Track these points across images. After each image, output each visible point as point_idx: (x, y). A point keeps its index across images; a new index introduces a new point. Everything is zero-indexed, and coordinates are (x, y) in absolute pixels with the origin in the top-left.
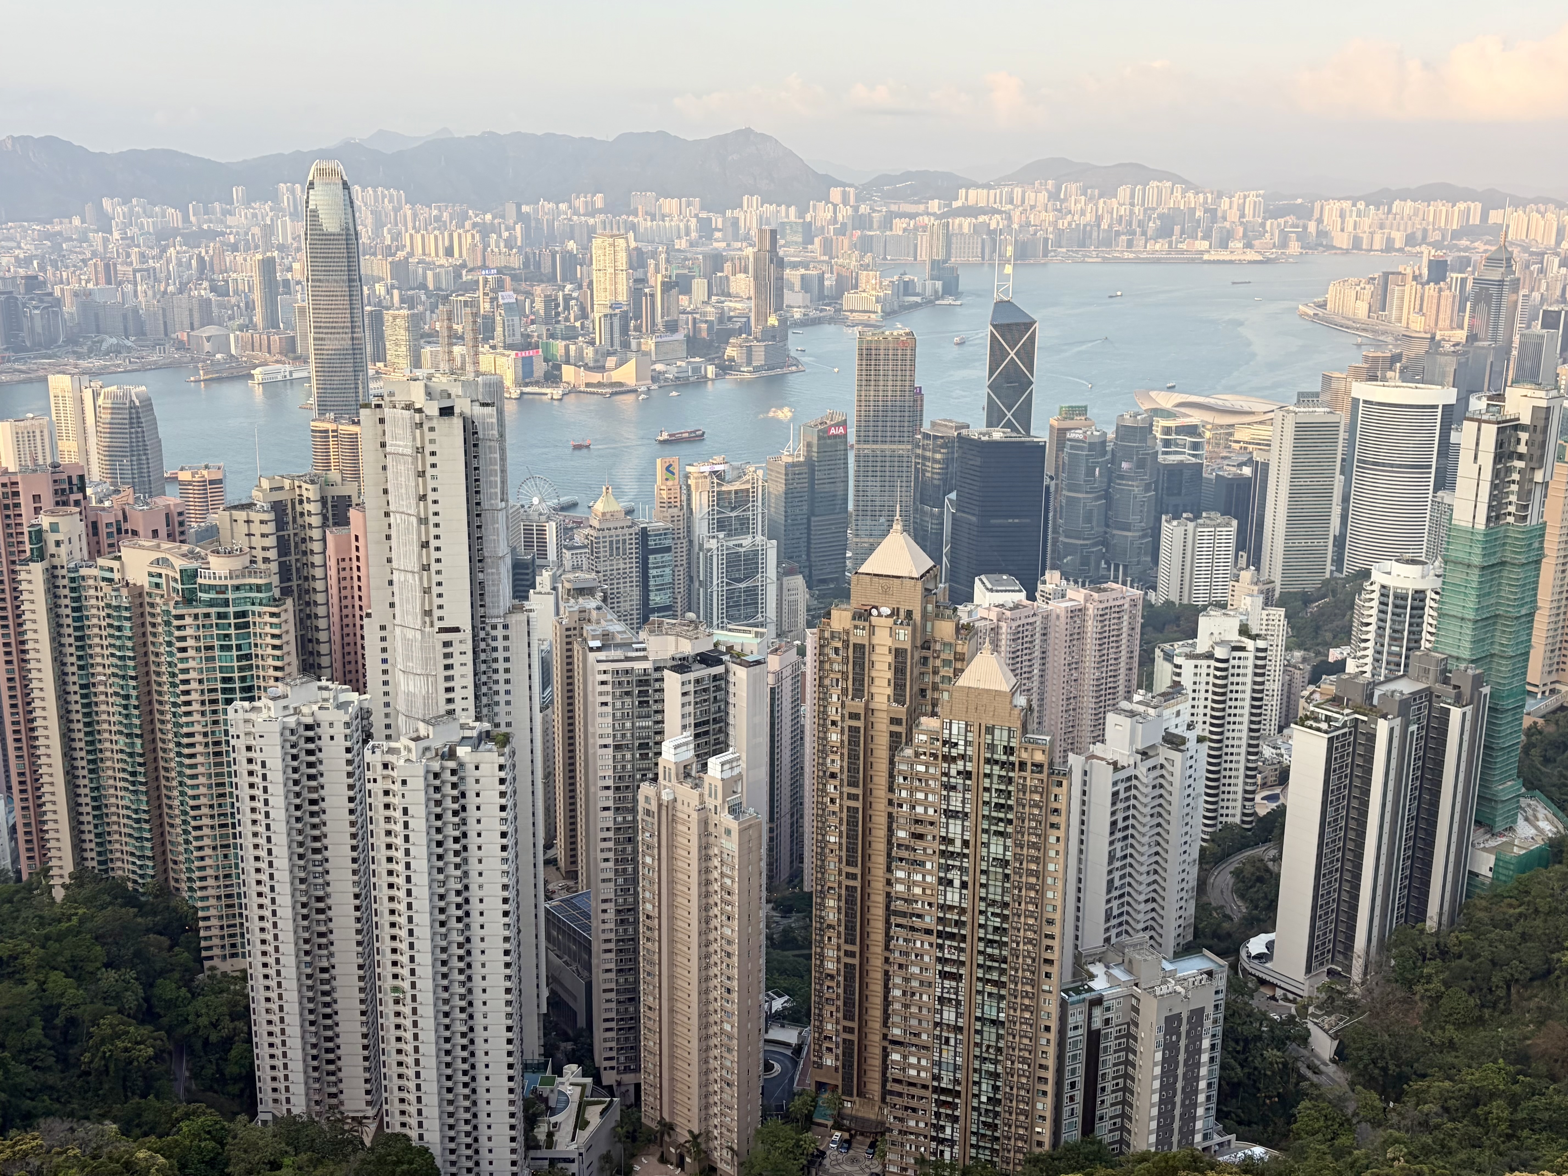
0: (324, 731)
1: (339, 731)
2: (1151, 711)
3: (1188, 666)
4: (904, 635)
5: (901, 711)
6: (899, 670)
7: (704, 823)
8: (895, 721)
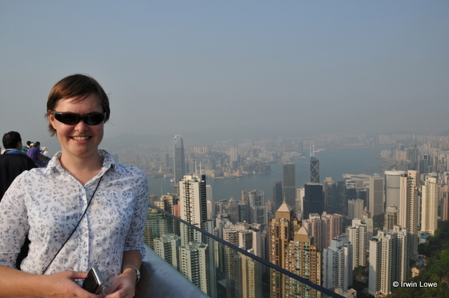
0: (172, 244)
1: (175, 243)
3: (350, 230)
4: (287, 223)
5: (287, 240)
6: (286, 231)
7: (247, 263)
8: (285, 242)
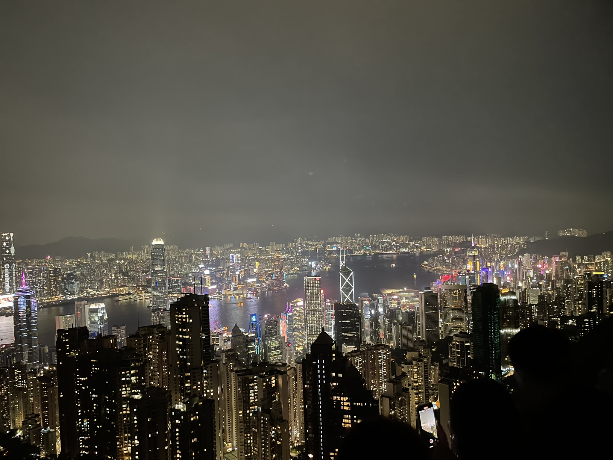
2: (398, 381)
